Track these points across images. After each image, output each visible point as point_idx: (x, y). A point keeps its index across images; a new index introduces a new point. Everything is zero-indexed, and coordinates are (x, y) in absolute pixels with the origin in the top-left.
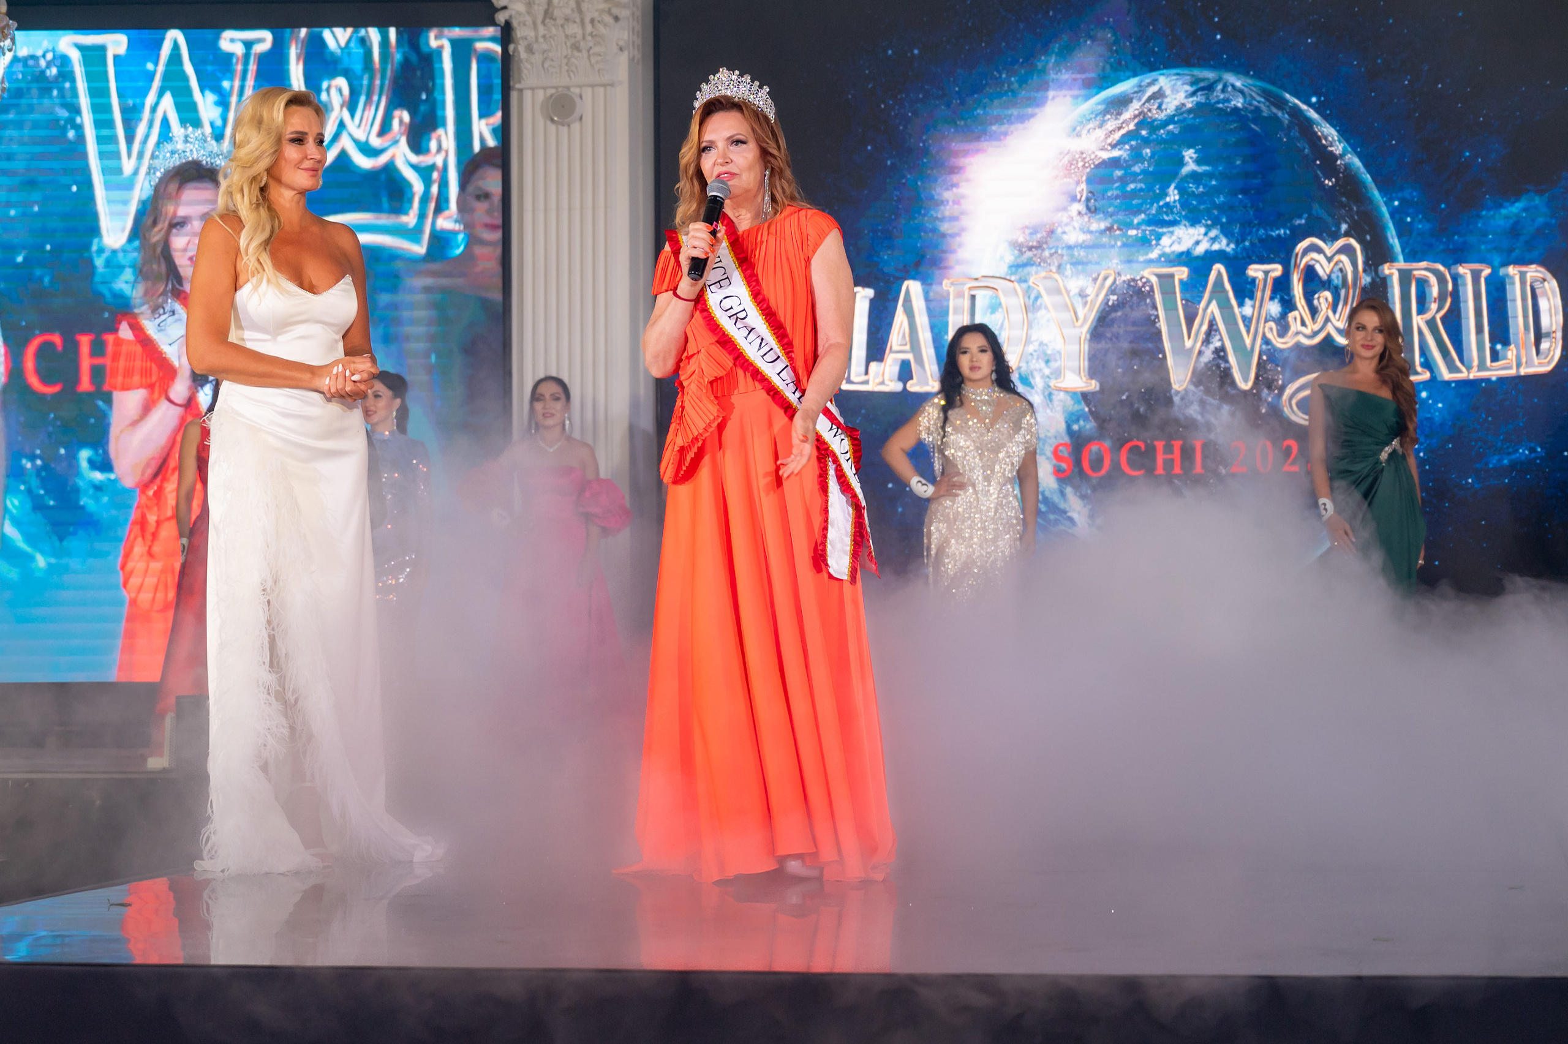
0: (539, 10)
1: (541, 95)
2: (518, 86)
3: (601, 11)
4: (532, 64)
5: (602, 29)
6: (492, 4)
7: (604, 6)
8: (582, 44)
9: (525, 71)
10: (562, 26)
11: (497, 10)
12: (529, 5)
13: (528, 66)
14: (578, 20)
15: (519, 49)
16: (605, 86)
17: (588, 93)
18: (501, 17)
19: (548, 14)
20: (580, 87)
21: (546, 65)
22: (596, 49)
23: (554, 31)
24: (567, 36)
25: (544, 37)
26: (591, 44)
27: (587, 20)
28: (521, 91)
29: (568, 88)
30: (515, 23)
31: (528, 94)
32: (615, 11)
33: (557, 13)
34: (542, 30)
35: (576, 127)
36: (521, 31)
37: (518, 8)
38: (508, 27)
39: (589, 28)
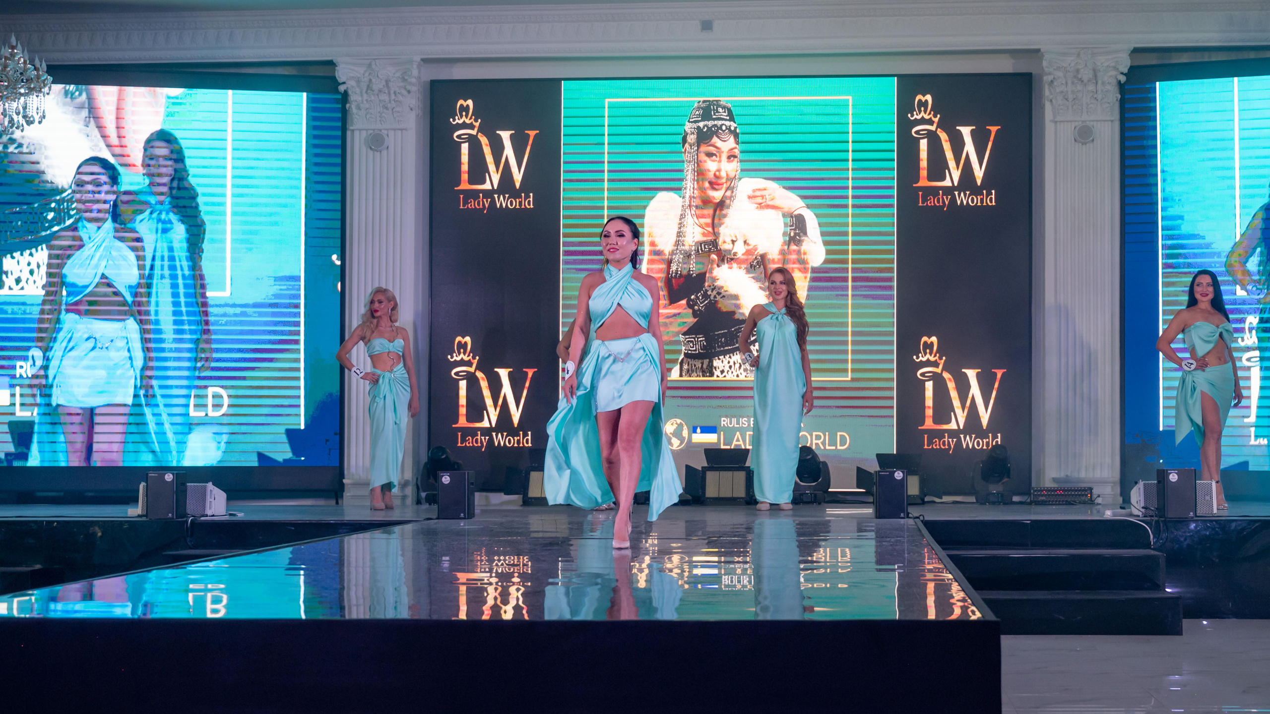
0: (364, 86)
1: (364, 133)
2: (351, 128)
3: (400, 87)
4: (359, 116)
5: (400, 98)
6: (337, 80)
7: (402, 84)
8: (389, 105)
9: (355, 120)
10: (378, 95)
11: (340, 84)
12: (358, 81)
13: (357, 116)
14: (386, 92)
15: (352, 107)
16: (402, 130)
17: (391, 133)
18: (342, 88)
19: (368, 86)
20: (388, 130)
21: (368, 117)
22: (398, 109)
23: (373, 98)
24: (380, 101)
25: (367, 100)
26: (394, 105)
27: (392, 92)
28: (353, 131)
29: (381, 130)
30: (350, 92)
31: (357, 133)
32: (408, 87)
33: (374, 87)
34: (365, 96)
35: (385, 152)
36: (353, 97)
37: (351, 84)
38: (346, 94)
39: (393, 97)
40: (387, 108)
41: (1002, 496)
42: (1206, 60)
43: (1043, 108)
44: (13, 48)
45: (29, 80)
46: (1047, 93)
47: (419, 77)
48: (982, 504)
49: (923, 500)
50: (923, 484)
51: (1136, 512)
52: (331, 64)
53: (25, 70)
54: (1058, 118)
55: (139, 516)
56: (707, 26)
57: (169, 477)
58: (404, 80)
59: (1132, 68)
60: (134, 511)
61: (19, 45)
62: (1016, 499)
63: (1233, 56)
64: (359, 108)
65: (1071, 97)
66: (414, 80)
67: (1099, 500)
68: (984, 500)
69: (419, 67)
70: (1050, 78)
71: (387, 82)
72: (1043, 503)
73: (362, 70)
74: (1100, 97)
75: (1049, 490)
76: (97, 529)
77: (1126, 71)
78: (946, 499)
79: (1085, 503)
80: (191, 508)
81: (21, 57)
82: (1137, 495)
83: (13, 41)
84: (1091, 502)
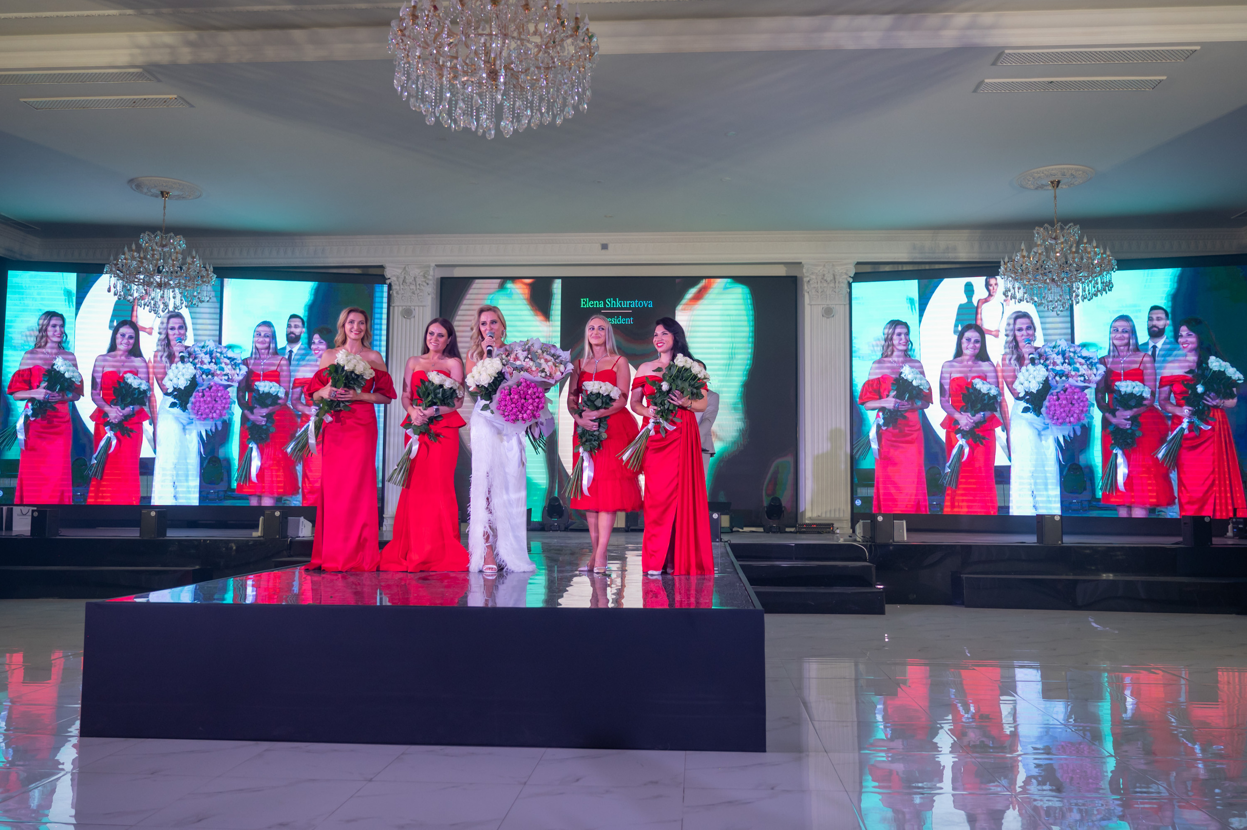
0: (401, 280)
1: (400, 308)
2: (393, 305)
3: (422, 281)
4: (397, 298)
5: (423, 287)
6: (385, 277)
7: (424, 280)
8: (416, 292)
9: (395, 300)
10: (409, 286)
11: (386, 279)
12: (398, 278)
14: (414, 284)
15: (393, 293)
16: (423, 305)
18: (388, 282)
19: (403, 280)
20: (414, 306)
21: (403, 299)
22: (420, 294)
23: (406, 287)
24: (410, 289)
25: (403, 289)
26: (419, 292)
27: (418, 284)
28: (394, 307)
29: (410, 307)
30: (393, 283)
31: (396, 308)
32: (427, 281)
33: (407, 281)
34: (402, 287)
35: (412, 320)
36: (394, 287)
37: (394, 279)
38: (390, 287)
39: (418, 287)
40: (414, 293)
41: (779, 528)
42: (900, 269)
43: (803, 296)
44: (194, 258)
45: (202, 277)
46: (806, 288)
47: (434, 276)
48: (768, 533)
49: (732, 530)
50: (732, 521)
51: (858, 539)
52: (382, 267)
53: (200, 271)
54: (813, 303)
55: (259, 537)
56: (605, 247)
57: (277, 514)
58: (425, 277)
59: (856, 274)
60: (257, 534)
61: (197, 257)
62: (788, 530)
63: (916, 267)
64: (397, 293)
65: (820, 290)
66: (430, 277)
67: (838, 531)
68: (768, 530)
69: (434, 270)
70: (808, 279)
71: (415, 278)
72: (804, 533)
73: (400, 271)
74: (837, 291)
75: (807, 524)
76: (233, 545)
77: (852, 276)
78: (746, 529)
79: (829, 532)
80: (291, 533)
81: (198, 262)
82: (859, 528)
83: (194, 253)
84: (833, 532)
